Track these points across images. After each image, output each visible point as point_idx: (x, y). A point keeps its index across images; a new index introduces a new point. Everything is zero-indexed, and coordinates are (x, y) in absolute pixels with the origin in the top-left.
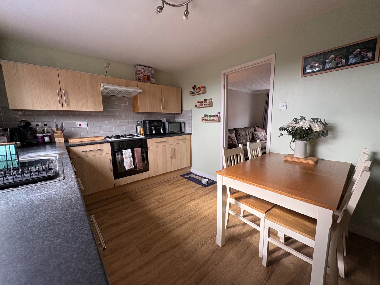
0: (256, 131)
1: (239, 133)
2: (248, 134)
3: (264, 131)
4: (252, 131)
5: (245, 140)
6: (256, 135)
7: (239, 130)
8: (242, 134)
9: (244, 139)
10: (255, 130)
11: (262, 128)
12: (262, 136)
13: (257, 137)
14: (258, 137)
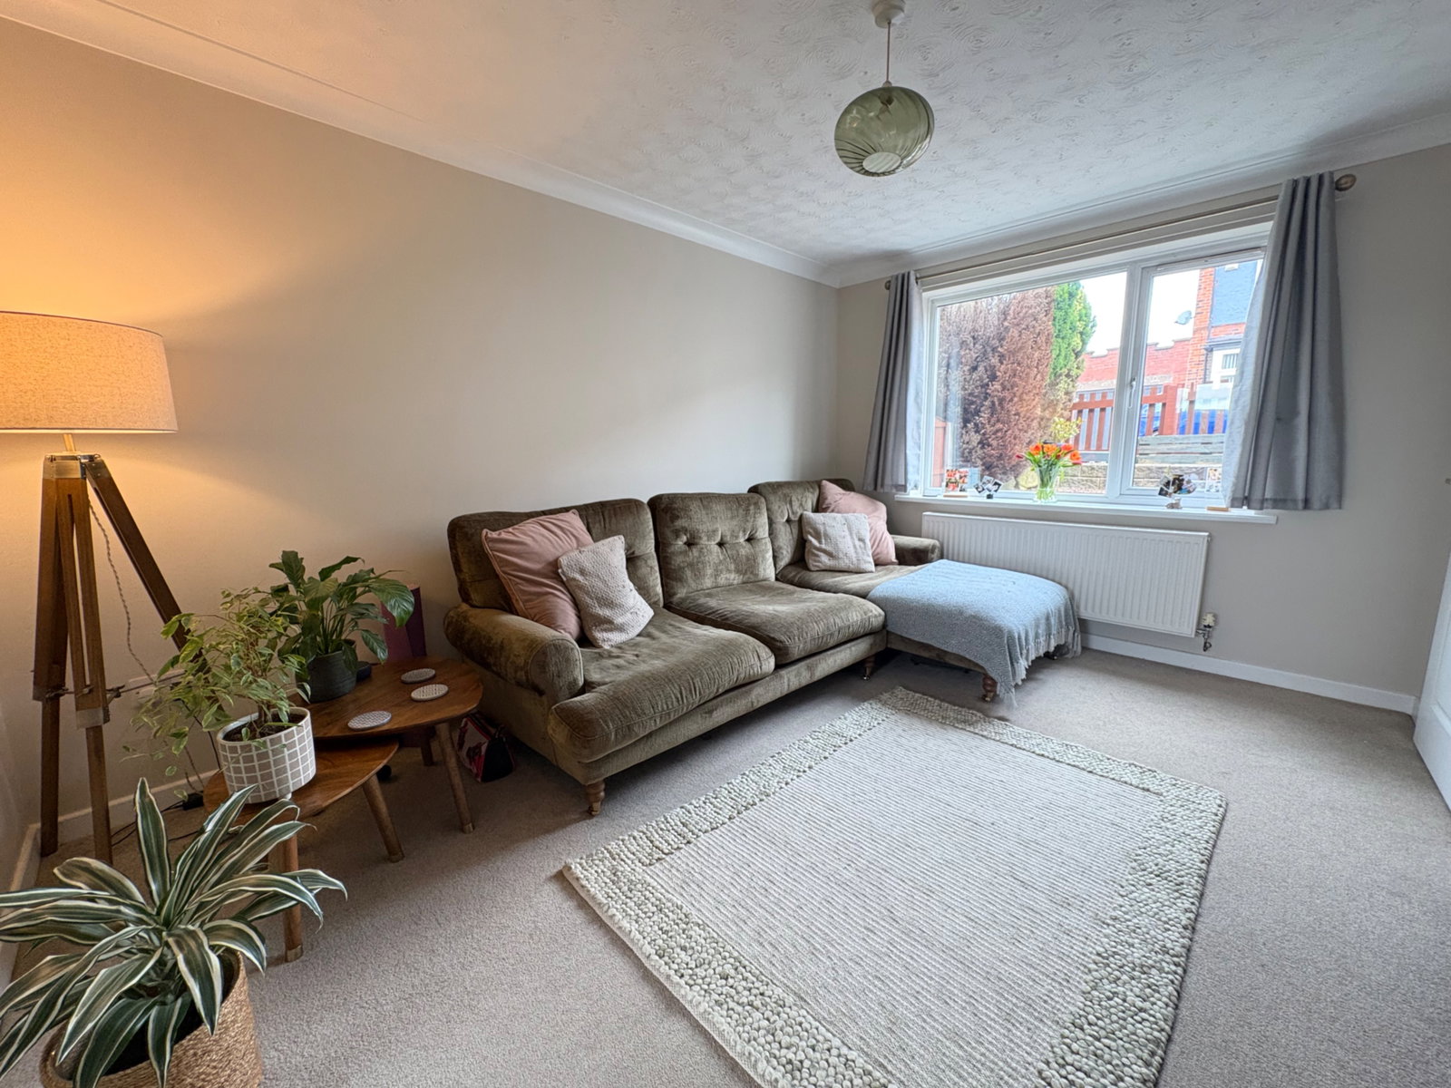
0: (825, 510)
1: (685, 531)
2: (763, 532)
3: (876, 509)
4: (800, 512)
5: (738, 571)
6: (818, 536)
7: (686, 509)
8: (715, 531)
9: (732, 567)
10: (819, 508)
11: (871, 488)
12: (857, 543)
13: (825, 552)
14: (828, 548)
